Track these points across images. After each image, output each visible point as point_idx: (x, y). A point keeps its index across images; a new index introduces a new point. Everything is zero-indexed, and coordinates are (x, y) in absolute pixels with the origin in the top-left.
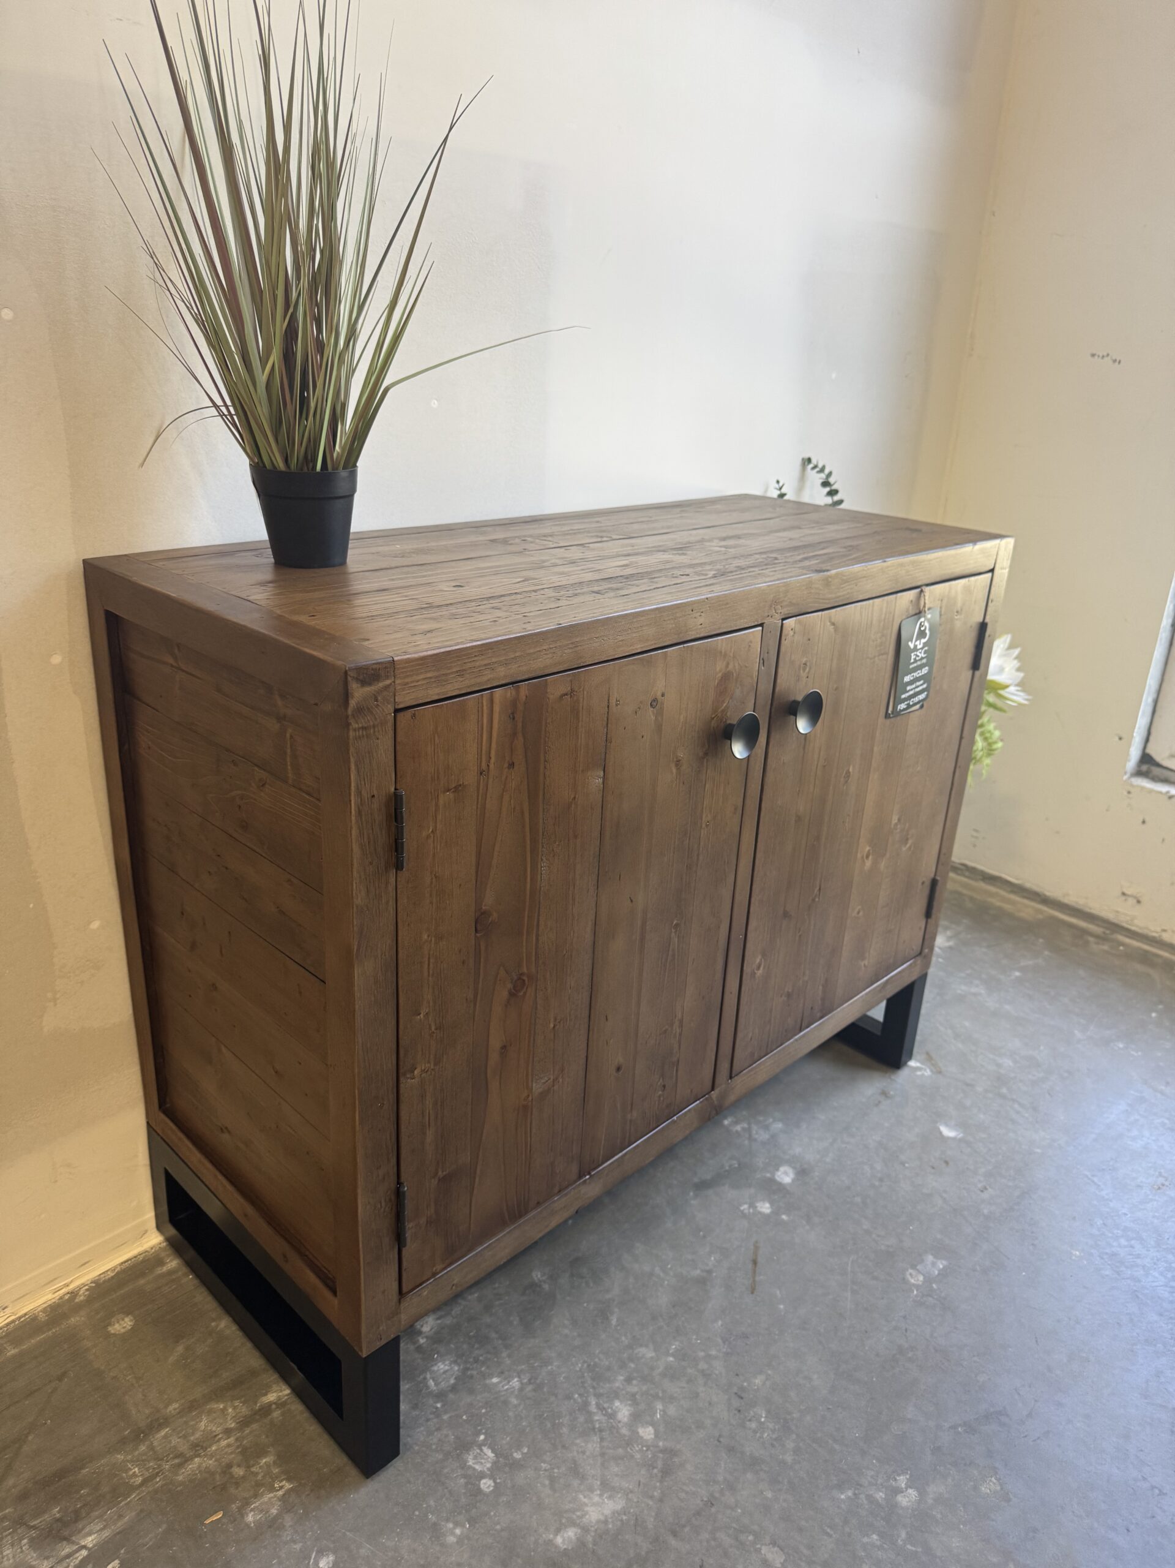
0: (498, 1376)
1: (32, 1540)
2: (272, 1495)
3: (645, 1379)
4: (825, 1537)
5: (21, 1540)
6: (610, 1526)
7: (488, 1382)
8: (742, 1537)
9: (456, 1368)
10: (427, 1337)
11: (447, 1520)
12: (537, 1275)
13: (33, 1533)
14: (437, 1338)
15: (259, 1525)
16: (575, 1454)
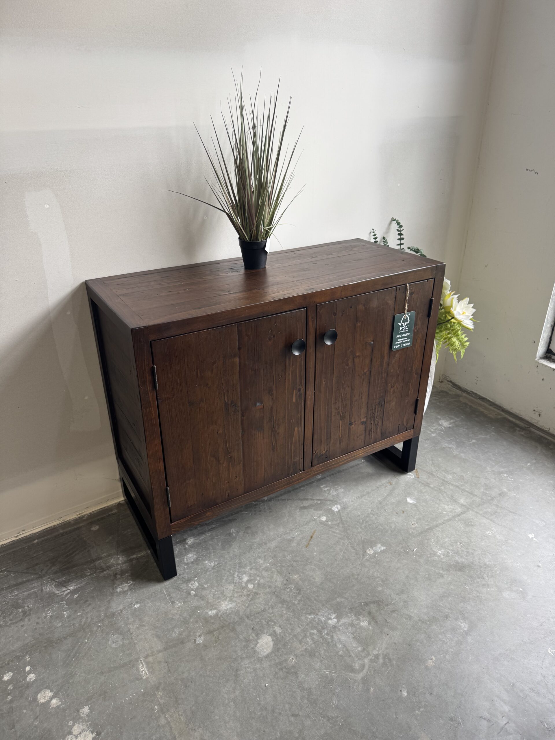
0: (208, 561)
1: (55, 585)
2: (126, 584)
3: (256, 569)
4: (298, 628)
5: (52, 584)
6: (228, 612)
7: (204, 562)
8: (270, 623)
9: (195, 556)
10: (189, 545)
11: (177, 601)
12: (233, 530)
13: (56, 583)
14: (192, 546)
15: (120, 592)
16: (224, 588)
